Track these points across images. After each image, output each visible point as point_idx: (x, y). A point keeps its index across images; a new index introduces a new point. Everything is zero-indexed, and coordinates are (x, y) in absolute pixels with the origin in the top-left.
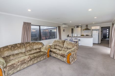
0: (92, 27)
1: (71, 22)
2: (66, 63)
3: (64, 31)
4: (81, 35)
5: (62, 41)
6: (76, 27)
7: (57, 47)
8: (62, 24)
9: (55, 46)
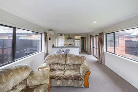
0: (75, 37)
1: (62, 29)
2: (83, 87)
3: (50, 40)
4: (65, 45)
5: (63, 55)
6: (59, 35)
7: (55, 67)
8: (48, 29)
9: (52, 65)
